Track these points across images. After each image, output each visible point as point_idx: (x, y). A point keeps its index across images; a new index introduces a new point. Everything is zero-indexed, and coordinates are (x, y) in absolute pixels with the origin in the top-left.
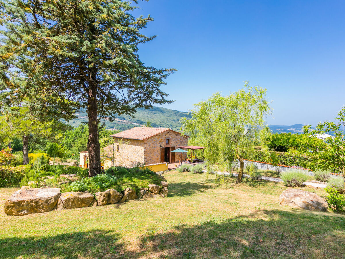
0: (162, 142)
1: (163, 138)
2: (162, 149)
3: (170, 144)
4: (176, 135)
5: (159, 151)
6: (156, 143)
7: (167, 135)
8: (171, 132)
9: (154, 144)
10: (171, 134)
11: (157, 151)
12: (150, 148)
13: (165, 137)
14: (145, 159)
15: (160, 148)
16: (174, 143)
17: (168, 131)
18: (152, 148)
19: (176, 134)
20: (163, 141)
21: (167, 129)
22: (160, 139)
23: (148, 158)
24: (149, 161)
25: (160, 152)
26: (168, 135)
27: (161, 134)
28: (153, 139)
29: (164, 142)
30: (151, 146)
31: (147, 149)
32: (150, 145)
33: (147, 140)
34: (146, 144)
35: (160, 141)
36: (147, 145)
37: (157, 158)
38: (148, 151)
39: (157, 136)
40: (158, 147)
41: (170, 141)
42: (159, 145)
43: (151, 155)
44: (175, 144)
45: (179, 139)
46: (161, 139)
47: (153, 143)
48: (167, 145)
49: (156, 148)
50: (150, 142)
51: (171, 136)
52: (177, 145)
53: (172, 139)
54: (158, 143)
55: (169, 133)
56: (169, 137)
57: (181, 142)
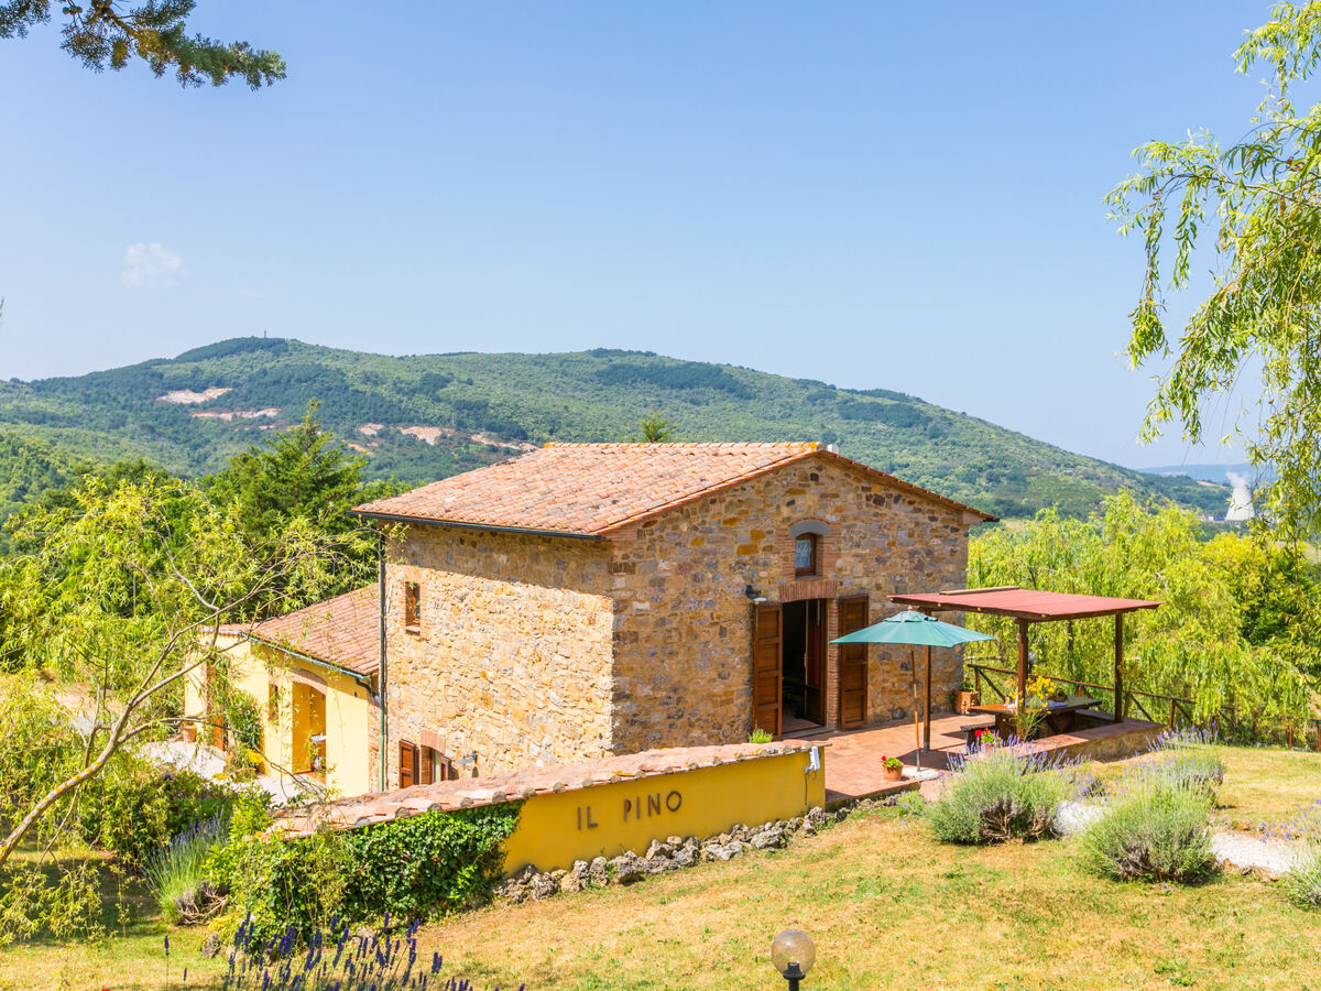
0: (761, 556)
1: (765, 525)
2: (757, 613)
3: (830, 575)
4: (879, 501)
5: (740, 634)
6: (712, 566)
7: (800, 500)
8: (836, 472)
9: (699, 569)
10: (831, 487)
11: (723, 632)
12: (659, 604)
13: (785, 511)
14: (619, 696)
15: (743, 610)
16: (860, 568)
17: (809, 468)
18: (678, 604)
19: (878, 490)
20: (768, 549)
21: (798, 449)
22: (744, 531)
23: (647, 690)
24: (657, 717)
25: (745, 644)
26: (808, 501)
27: (750, 493)
28: (684, 527)
29: (774, 558)
30: (672, 592)
31: (640, 613)
32: (658, 583)
33: (631, 535)
34: (629, 569)
35: (745, 550)
36: (637, 580)
37: (719, 688)
38: (644, 632)
39: (714, 509)
40: (726, 595)
41: (828, 547)
42: (738, 579)
43: (672, 668)
44: (867, 573)
45: (903, 535)
46: (757, 535)
47: (683, 568)
48: (800, 583)
49: (711, 603)
50: (664, 553)
51: (839, 510)
52: (881, 581)
53: (844, 532)
54: (732, 561)
55: (815, 477)
56: (820, 514)
57: (912, 554)
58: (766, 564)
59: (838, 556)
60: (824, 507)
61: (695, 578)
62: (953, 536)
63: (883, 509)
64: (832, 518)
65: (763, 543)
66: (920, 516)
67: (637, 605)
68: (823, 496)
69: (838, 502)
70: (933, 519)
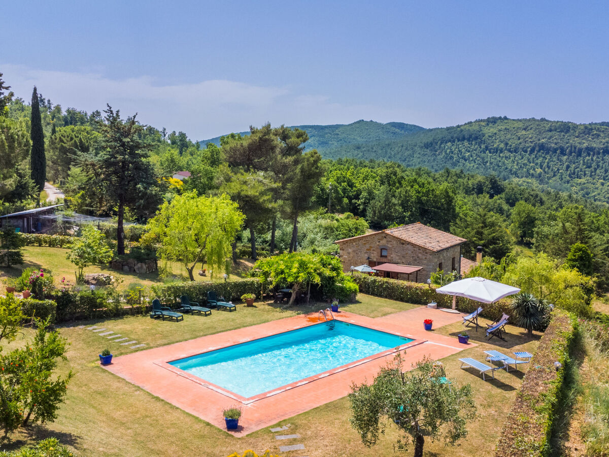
0: (372, 251)
1: (372, 246)
2: (370, 262)
3: (389, 258)
6: (361, 252)
7: (381, 242)
8: (390, 237)
10: (390, 240)
12: (349, 257)
13: (378, 243)
15: (367, 261)
16: (397, 258)
17: (384, 235)
18: (353, 258)
19: (404, 242)
20: (374, 250)
22: (368, 246)
26: (383, 242)
27: (369, 239)
28: (354, 244)
29: (375, 252)
30: (351, 255)
31: (345, 258)
32: (349, 253)
35: (368, 250)
36: (344, 252)
38: (346, 262)
39: (361, 241)
40: (363, 258)
41: (389, 252)
42: (366, 255)
44: (400, 259)
45: (410, 252)
46: (371, 247)
47: (354, 251)
48: (382, 258)
49: (360, 259)
50: (350, 248)
51: (391, 244)
52: (404, 261)
53: (393, 249)
54: (365, 252)
55: (385, 237)
56: (387, 245)
57: (413, 257)
58: (373, 253)
59: (392, 254)
60: (388, 244)
61: (357, 253)
62: (426, 254)
63: (404, 246)
64: (390, 246)
65: (372, 249)
66: (415, 249)
67: (344, 256)
68: (387, 241)
69: (391, 243)
70: (419, 250)
